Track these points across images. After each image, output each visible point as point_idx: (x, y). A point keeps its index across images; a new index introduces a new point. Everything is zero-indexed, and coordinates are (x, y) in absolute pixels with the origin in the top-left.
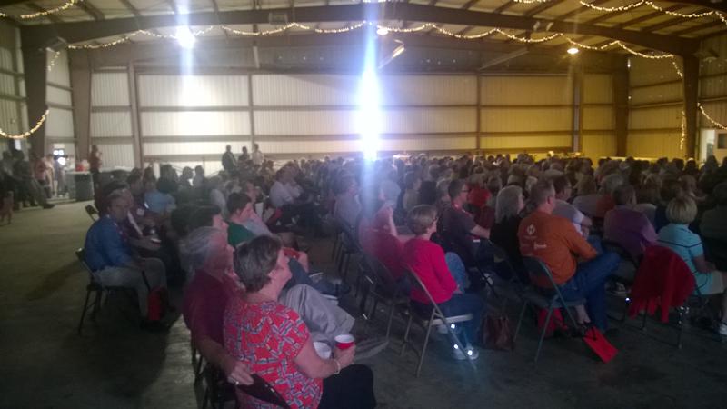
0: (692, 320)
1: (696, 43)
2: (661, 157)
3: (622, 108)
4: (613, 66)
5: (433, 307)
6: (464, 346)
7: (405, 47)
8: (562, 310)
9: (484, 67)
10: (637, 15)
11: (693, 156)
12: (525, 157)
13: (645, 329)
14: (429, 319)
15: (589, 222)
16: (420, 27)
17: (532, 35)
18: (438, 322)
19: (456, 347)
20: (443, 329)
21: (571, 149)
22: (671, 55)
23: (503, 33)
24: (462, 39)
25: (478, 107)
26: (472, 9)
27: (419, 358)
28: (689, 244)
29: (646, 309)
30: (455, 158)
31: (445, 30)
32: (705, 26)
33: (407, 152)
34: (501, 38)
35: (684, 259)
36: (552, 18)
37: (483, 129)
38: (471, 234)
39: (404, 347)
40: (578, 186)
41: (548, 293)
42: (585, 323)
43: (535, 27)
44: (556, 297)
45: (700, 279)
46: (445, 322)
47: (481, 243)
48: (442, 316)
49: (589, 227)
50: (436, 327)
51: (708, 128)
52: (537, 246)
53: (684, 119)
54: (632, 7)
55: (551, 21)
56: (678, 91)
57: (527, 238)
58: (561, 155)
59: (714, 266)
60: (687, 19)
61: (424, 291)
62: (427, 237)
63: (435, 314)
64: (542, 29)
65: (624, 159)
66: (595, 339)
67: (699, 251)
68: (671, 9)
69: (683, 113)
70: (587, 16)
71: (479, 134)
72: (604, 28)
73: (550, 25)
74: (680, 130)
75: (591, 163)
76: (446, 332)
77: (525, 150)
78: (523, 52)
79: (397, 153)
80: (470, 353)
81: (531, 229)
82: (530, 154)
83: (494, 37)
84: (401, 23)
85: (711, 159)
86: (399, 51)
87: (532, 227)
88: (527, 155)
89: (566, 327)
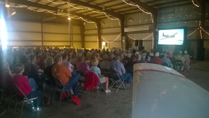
0: (99, 90)
1: (100, 20)
2: (93, 48)
3: (83, 35)
4: (80, 24)
5: (24, 96)
6: (36, 107)
7: (16, 12)
8: (66, 92)
9: (43, 21)
10: (86, 11)
11: (100, 48)
12: (57, 48)
13: (88, 94)
14: (23, 100)
15: (73, 66)
16: (21, 6)
17: (58, 13)
18: (26, 101)
19: (33, 108)
20: (29, 103)
21: (70, 46)
22: (94, 22)
23: (49, 11)
24: (35, 12)
25: (42, 33)
26: (38, 3)
27: (20, 114)
28: (97, 71)
29: (88, 89)
30: (35, 48)
31: (30, 8)
32: (101, 16)
33: (18, 46)
34: (48, 13)
35: (96, 74)
36: (63, 9)
37: (44, 40)
38: (38, 72)
39: (15, 111)
40: (71, 56)
41: (61, 87)
42: (72, 95)
43: (58, 11)
44: (64, 88)
45: (100, 79)
46: (28, 101)
47: (42, 74)
48: (27, 99)
49: (73, 68)
50: (26, 102)
51: (103, 41)
52: (57, 74)
53: (98, 39)
54: (84, 9)
55: (63, 10)
56: (96, 32)
57: (54, 72)
58: (67, 48)
59: (103, 76)
60: (97, 13)
61: (21, 92)
62: (21, 74)
63: (25, 98)
64: (60, 11)
65: (84, 49)
66: (75, 99)
67: (100, 72)
68: (94, 10)
69: (98, 37)
70: (72, 10)
71: (43, 41)
72: (77, 13)
73: (62, 11)
74: (97, 42)
75: (75, 50)
76: (30, 104)
77: (57, 46)
78: (55, 17)
79: (14, 46)
80: (38, 109)
81: (55, 69)
82: (58, 47)
83: (46, 12)
84: (14, 4)
85: (104, 49)
86: (14, 13)
87: (56, 69)
88: (57, 47)
89: (67, 97)
